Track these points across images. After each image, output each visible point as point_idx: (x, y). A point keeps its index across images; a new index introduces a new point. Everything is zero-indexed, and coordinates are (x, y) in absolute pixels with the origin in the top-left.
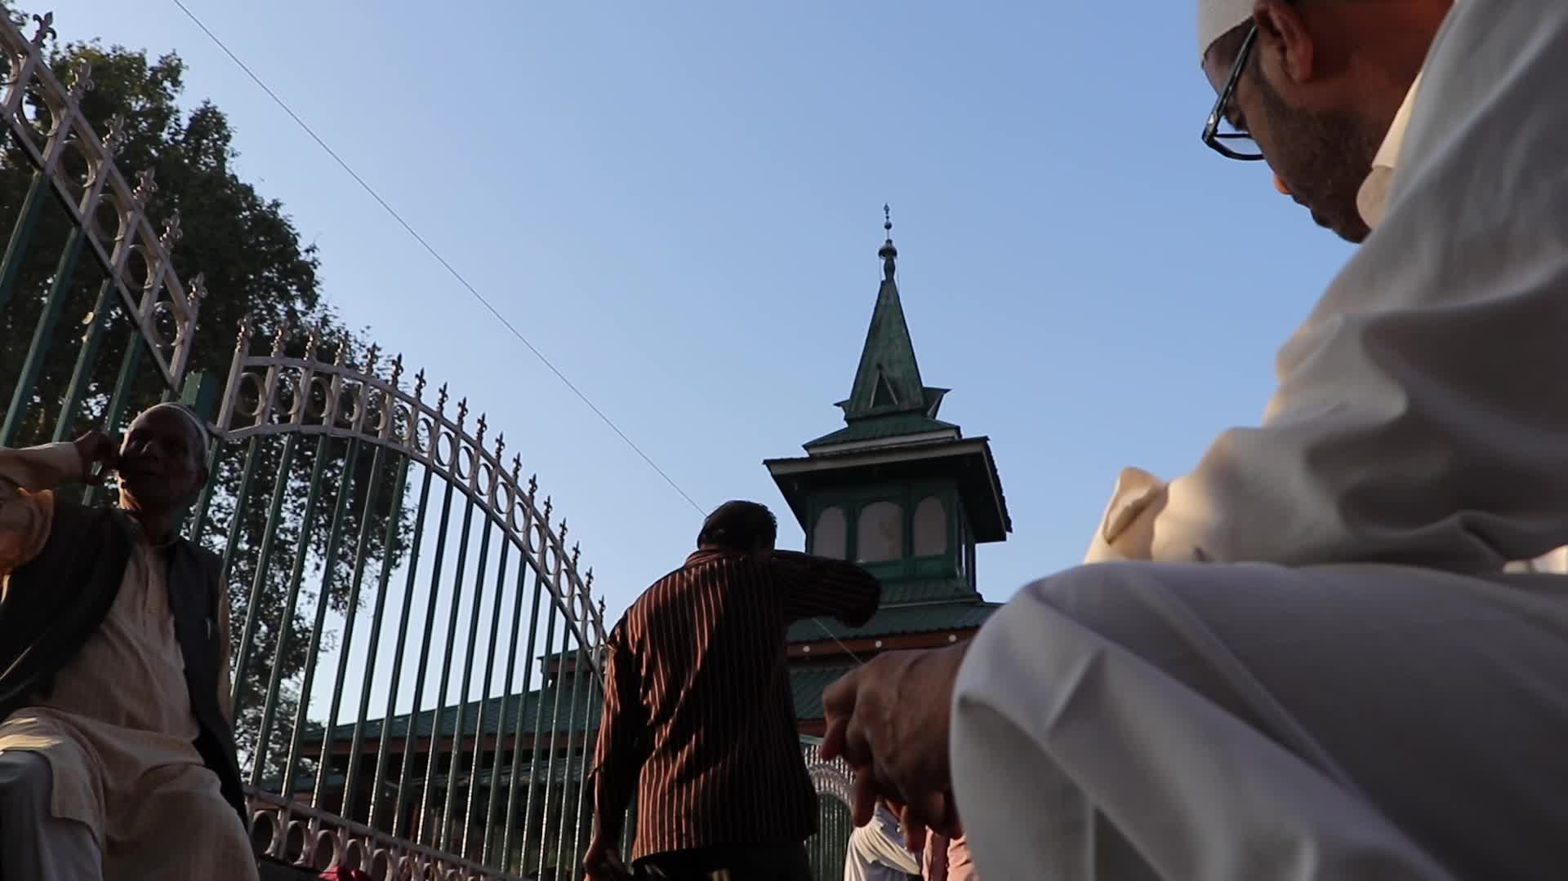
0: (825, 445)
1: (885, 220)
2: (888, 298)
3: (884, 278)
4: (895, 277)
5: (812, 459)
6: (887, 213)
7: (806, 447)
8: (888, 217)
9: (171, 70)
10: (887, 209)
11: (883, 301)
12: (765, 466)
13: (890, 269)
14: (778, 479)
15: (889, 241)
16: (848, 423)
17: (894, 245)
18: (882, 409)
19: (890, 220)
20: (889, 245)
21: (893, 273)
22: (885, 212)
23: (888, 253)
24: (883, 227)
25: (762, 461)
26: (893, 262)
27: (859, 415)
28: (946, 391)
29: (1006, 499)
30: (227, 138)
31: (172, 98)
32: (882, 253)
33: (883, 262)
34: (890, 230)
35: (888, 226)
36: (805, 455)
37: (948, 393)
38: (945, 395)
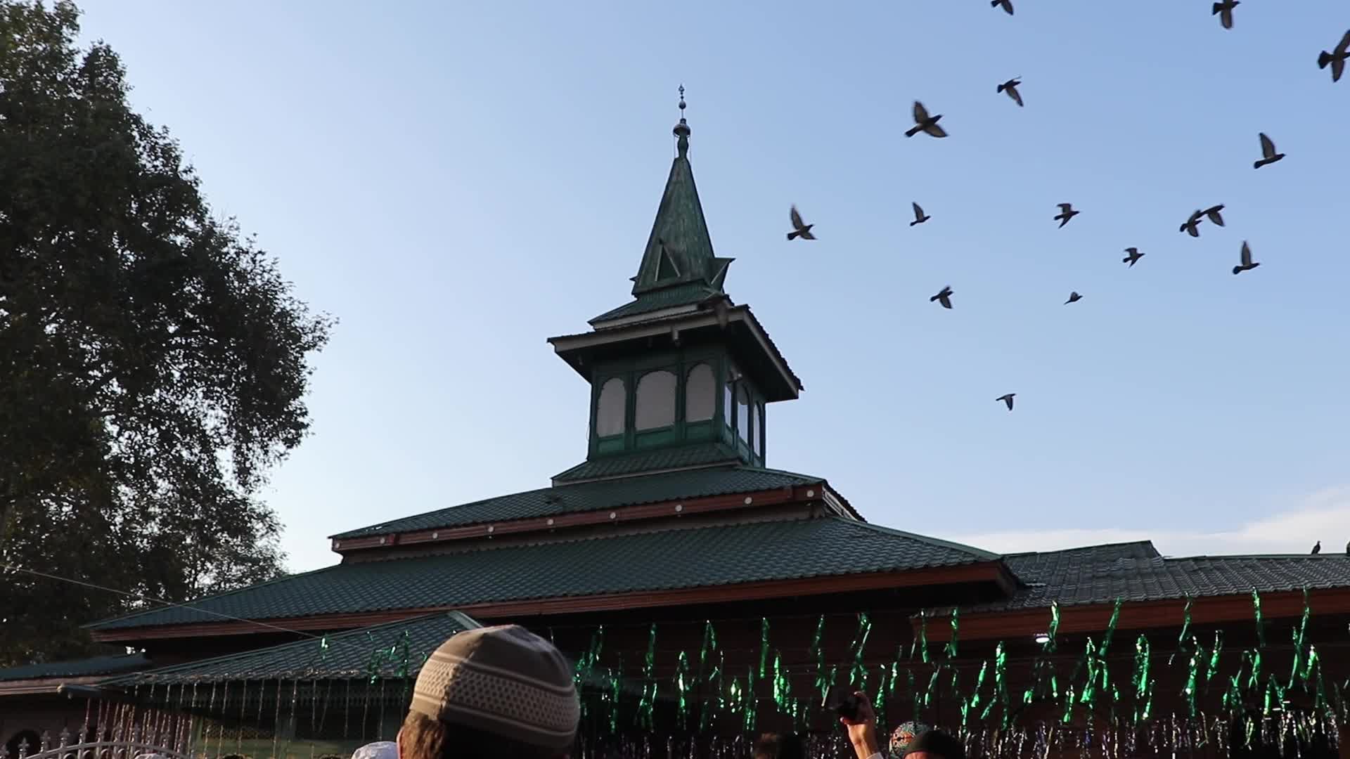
0: (607, 320)
1: (680, 100)
2: (678, 174)
3: (677, 156)
4: (688, 154)
5: (597, 333)
6: (682, 94)
7: (591, 323)
8: (682, 98)
9: (68, 17)
10: (682, 90)
11: (674, 179)
12: (550, 344)
13: (683, 147)
14: (562, 354)
15: (683, 121)
16: (636, 296)
17: (688, 124)
18: (666, 282)
19: (684, 100)
20: (682, 124)
21: (686, 152)
22: (679, 92)
23: (682, 131)
24: (678, 106)
25: (546, 340)
26: (687, 140)
27: (646, 289)
28: (732, 260)
29: (787, 360)
30: (120, 74)
31: (70, 41)
32: (676, 131)
33: (677, 139)
34: (684, 110)
35: (683, 106)
36: (591, 329)
37: (733, 262)
38: (730, 264)
